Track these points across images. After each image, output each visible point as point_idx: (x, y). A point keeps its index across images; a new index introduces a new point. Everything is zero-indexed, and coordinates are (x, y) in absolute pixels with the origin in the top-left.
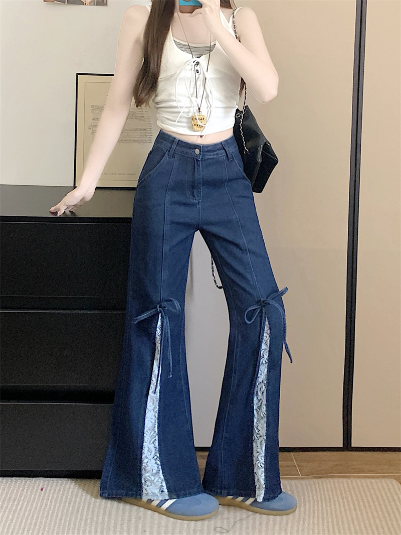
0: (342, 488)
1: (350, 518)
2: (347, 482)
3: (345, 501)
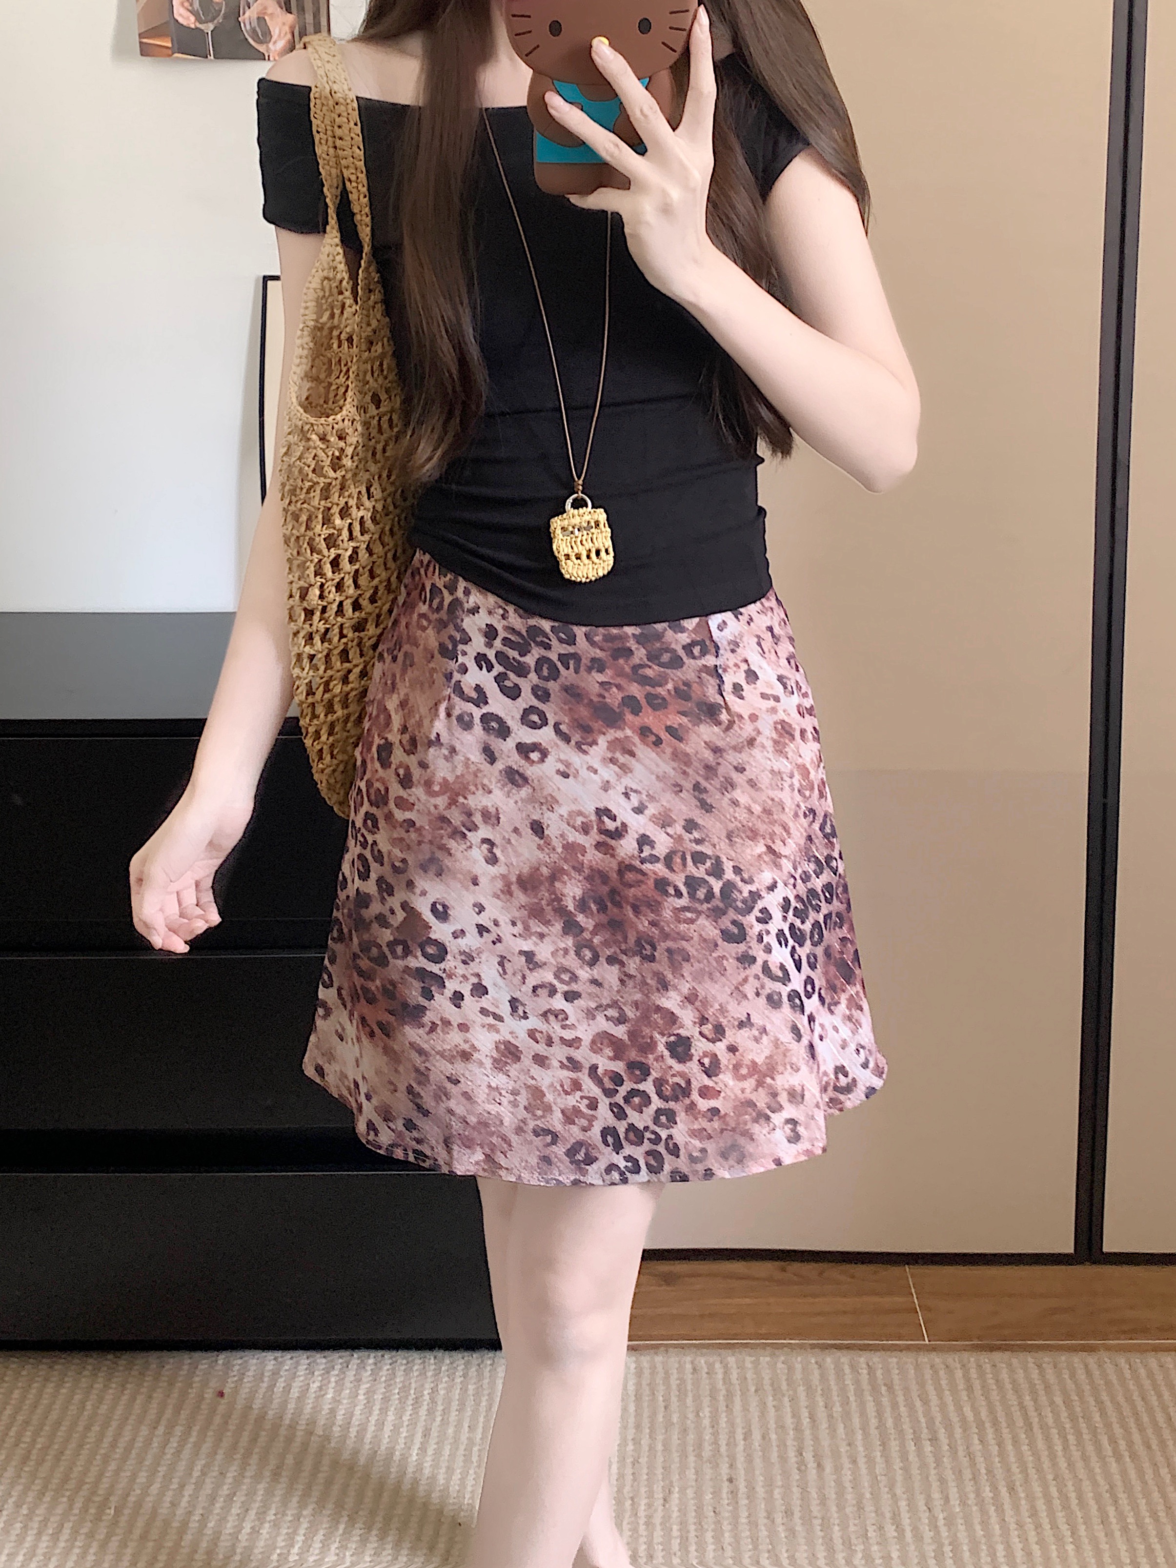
0: (1070, 1385)
1: (1103, 1483)
2: (1086, 1366)
3: (1083, 1426)
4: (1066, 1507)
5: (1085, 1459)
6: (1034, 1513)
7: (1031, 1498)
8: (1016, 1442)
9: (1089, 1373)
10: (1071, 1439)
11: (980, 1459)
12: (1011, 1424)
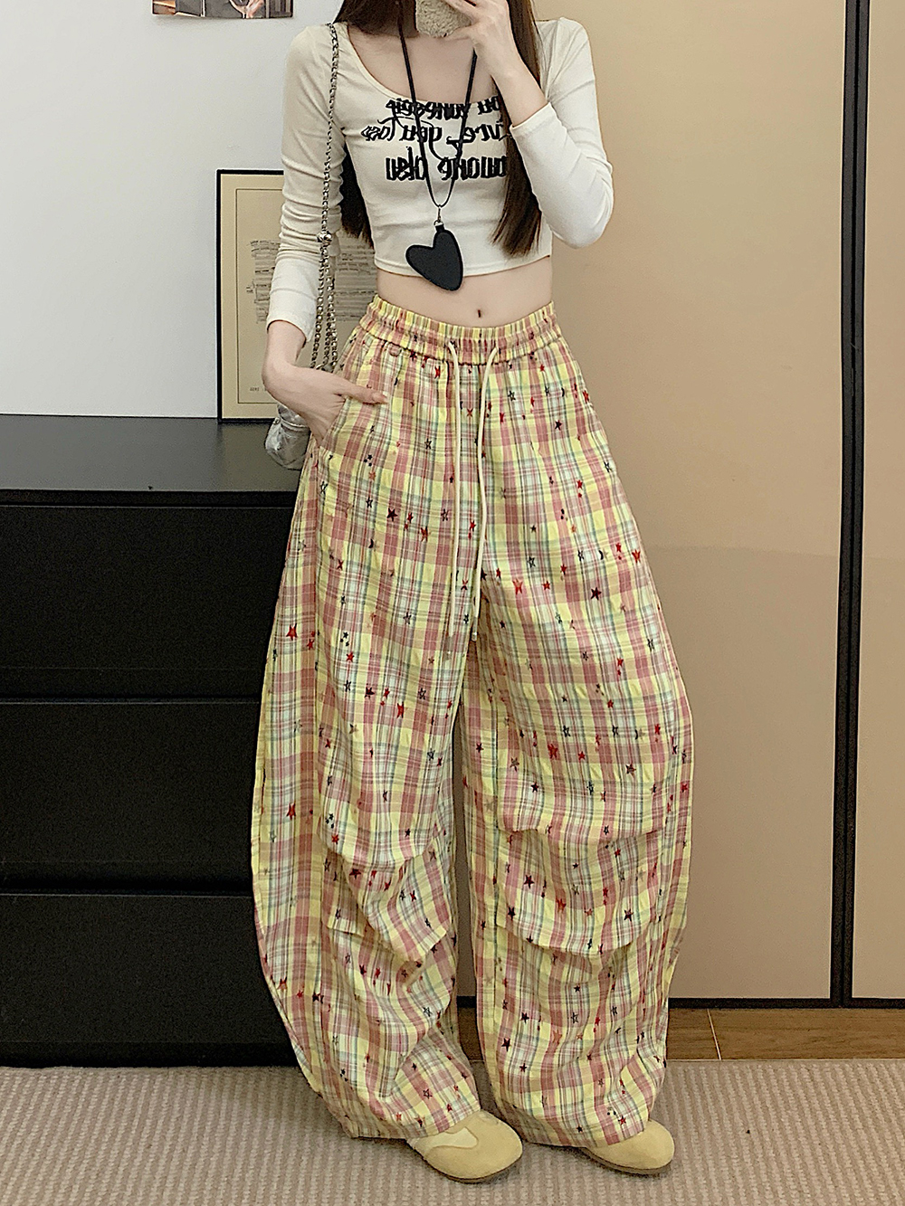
0: (832, 1082)
1: (855, 1146)
3: (841, 1109)
4: (829, 1163)
5: (842, 1131)
6: (804, 1166)
7: (802, 1156)
8: (791, 1119)
9: (845, 1074)
10: (831, 1116)
11: (765, 1132)
12: (788, 1108)
